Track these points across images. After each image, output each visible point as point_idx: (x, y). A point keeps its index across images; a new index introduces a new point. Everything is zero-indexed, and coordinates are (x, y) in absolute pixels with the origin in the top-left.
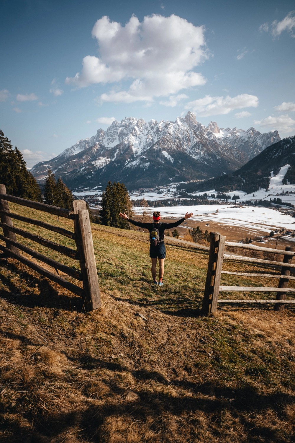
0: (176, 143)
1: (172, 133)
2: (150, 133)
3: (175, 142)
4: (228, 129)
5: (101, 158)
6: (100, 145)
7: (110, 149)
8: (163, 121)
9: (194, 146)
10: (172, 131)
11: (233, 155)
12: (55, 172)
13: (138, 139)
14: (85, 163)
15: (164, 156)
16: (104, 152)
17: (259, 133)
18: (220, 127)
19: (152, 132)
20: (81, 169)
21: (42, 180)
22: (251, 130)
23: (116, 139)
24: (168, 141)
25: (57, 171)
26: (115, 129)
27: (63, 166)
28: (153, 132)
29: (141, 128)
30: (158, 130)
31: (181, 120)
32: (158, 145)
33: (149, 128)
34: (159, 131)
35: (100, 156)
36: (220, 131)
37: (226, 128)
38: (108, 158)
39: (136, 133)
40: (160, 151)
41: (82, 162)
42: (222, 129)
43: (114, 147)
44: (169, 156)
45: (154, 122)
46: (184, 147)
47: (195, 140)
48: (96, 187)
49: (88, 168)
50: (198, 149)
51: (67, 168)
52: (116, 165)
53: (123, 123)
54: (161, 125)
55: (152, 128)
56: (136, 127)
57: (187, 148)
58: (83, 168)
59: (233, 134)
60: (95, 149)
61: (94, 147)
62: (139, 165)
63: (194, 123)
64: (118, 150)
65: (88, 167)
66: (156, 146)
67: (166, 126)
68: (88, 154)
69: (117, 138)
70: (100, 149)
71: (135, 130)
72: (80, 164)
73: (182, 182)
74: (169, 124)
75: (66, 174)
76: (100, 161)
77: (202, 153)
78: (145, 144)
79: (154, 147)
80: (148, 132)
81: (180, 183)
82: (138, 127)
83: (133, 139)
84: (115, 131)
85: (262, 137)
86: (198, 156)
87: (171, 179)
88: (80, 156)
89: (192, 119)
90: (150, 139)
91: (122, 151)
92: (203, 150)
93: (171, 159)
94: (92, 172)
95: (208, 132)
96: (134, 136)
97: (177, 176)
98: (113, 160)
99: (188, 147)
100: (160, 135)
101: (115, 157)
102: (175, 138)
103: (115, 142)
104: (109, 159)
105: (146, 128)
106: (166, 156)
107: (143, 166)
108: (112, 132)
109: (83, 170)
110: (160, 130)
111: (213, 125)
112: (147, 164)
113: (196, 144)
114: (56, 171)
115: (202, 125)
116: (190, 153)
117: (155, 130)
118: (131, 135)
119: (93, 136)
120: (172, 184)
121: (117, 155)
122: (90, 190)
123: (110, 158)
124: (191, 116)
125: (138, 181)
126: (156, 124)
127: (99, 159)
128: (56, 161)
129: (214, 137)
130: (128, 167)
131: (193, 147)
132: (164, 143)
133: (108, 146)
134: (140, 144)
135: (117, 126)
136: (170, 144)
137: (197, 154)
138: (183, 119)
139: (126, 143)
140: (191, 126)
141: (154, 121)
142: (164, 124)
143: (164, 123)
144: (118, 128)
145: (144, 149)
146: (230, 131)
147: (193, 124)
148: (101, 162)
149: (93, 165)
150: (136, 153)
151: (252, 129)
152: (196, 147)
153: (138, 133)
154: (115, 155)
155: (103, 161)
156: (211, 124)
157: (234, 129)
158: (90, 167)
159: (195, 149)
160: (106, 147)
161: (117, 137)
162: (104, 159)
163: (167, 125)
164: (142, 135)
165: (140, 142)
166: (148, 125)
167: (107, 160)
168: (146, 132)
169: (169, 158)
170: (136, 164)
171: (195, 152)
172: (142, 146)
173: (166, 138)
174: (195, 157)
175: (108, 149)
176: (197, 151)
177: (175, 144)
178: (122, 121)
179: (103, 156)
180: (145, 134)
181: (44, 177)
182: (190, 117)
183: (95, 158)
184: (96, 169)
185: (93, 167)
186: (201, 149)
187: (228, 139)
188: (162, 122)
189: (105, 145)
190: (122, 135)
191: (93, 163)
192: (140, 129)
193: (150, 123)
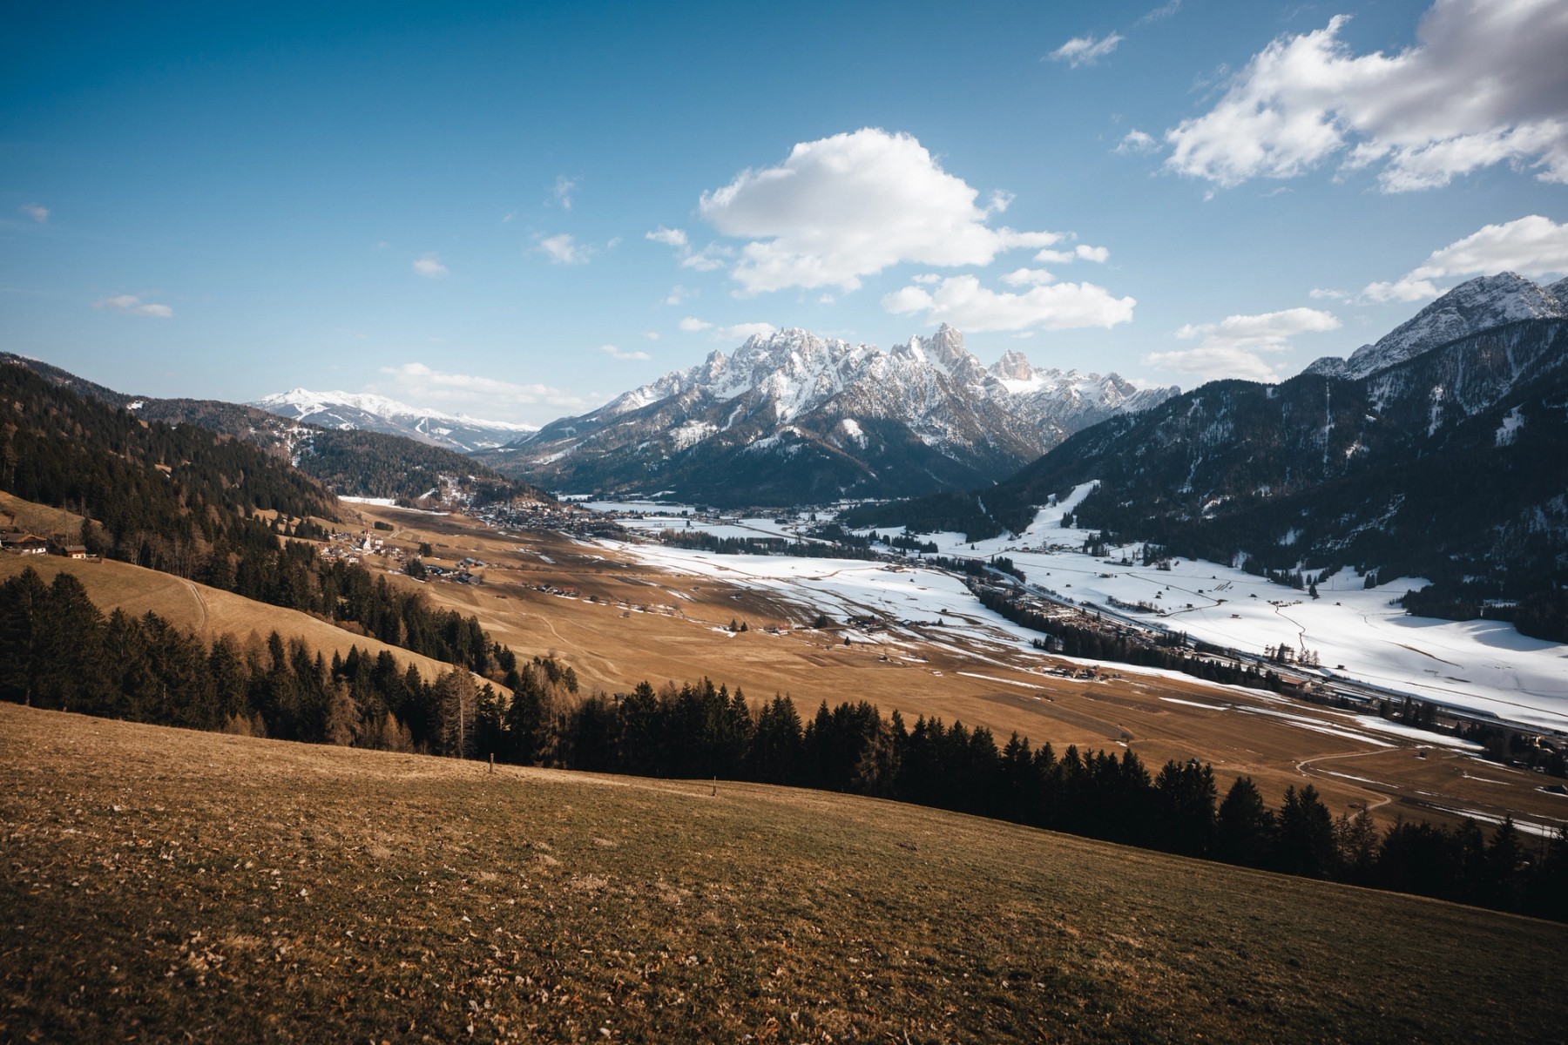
0: (884, 401)
1: (880, 377)
2: (826, 373)
3: (884, 397)
4: (1054, 373)
5: (693, 422)
6: (704, 393)
7: (724, 401)
8: (863, 346)
9: (933, 411)
10: (880, 371)
11: (1040, 440)
12: (578, 448)
13: (795, 384)
14: (656, 432)
15: (846, 431)
16: (710, 407)
17: (1134, 389)
18: (1033, 365)
19: (832, 368)
20: (640, 447)
21: (541, 465)
22: (1111, 378)
23: (745, 378)
24: (865, 395)
25: (583, 446)
26: (753, 355)
27: (599, 434)
28: (835, 369)
29: (809, 358)
30: (847, 366)
31: (923, 343)
32: (837, 402)
33: (828, 360)
34: (851, 368)
35: (692, 418)
36: (1034, 375)
37: (1050, 368)
38: (711, 425)
39: (792, 369)
40: (838, 417)
41: (648, 427)
42: (1040, 370)
43: (733, 399)
44: (860, 432)
45: (842, 347)
46: (905, 411)
47: (938, 398)
48: (659, 494)
49: (657, 445)
50: (941, 419)
51: (607, 441)
52: (724, 444)
53: (775, 341)
54: (856, 355)
55: (835, 360)
56: (795, 356)
57: (914, 414)
58: (644, 445)
59: (1064, 385)
60: (688, 400)
61: (686, 394)
62: (776, 447)
63: (954, 352)
64: (739, 408)
65: (656, 442)
66: (833, 404)
67: (869, 359)
68: (667, 410)
69: (749, 378)
70: (700, 402)
71: (791, 361)
72: (642, 434)
73: (871, 500)
74: (877, 354)
75: (601, 454)
76: (689, 430)
77: (950, 429)
78: (809, 397)
79: (827, 408)
80: (824, 368)
81: (866, 500)
82: (801, 355)
83: (782, 385)
84: (752, 358)
85: (1138, 400)
86: (939, 438)
87: (843, 490)
88: (647, 413)
89: (950, 342)
90: (823, 387)
91: (751, 409)
92: (952, 423)
93: (862, 440)
94: (662, 455)
95: (988, 378)
96: (787, 375)
97: (861, 485)
98: (724, 429)
99: (916, 412)
100: (852, 378)
101: (730, 424)
102: (886, 389)
103: (742, 386)
104: (714, 428)
105: (821, 359)
106: (850, 432)
107: (784, 452)
108: (745, 360)
109: (643, 448)
110: (853, 365)
111: (1014, 359)
112: (794, 448)
113: (939, 406)
114: (580, 445)
115: (972, 360)
116: (919, 428)
117: (841, 364)
118: (780, 372)
119: (697, 368)
120: (842, 501)
121: (735, 419)
122: (641, 498)
123: (718, 425)
124: (948, 336)
125: (761, 488)
126: (847, 351)
127: (690, 425)
128: (594, 419)
129: (1000, 391)
130: (749, 451)
131: (927, 415)
132: (854, 400)
133: (724, 395)
134: (798, 397)
135: (760, 348)
136: (870, 402)
137: (935, 432)
138: (928, 340)
139: (765, 391)
140: (947, 359)
141: (841, 343)
142: (865, 353)
143: (864, 349)
144: (760, 350)
145: (806, 408)
146: (1059, 378)
147: (951, 354)
148: (693, 433)
149: (671, 438)
150: (783, 417)
151: (1114, 378)
152: (935, 415)
153: (799, 369)
154: (731, 419)
155: (697, 431)
156: (1008, 356)
157: (1071, 373)
158: (662, 443)
159: (933, 418)
160: (717, 396)
161: (748, 374)
162: (701, 425)
163: (872, 355)
164: (808, 376)
165: (800, 391)
166: (825, 352)
167: (708, 428)
168: (818, 368)
169: (858, 437)
170: (769, 446)
171: (933, 426)
172: (801, 402)
173: (860, 389)
174: (928, 440)
175: (721, 401)
176: (938, 424)
177: (881, 403)
178: (774, 335)
179: (701, 419)
180: (816, 373)
181: (547, 458)
182: (945, 337)
183: (680, 421)
184: (674, 450)
185: (669, 442)
186: (948, 421)
187: (1046, 397)
188: (861, 349)
189: (715, 392)
190: (761, 371)
191: (672, 433)
192: (805, 360)
193: (832, 349)
